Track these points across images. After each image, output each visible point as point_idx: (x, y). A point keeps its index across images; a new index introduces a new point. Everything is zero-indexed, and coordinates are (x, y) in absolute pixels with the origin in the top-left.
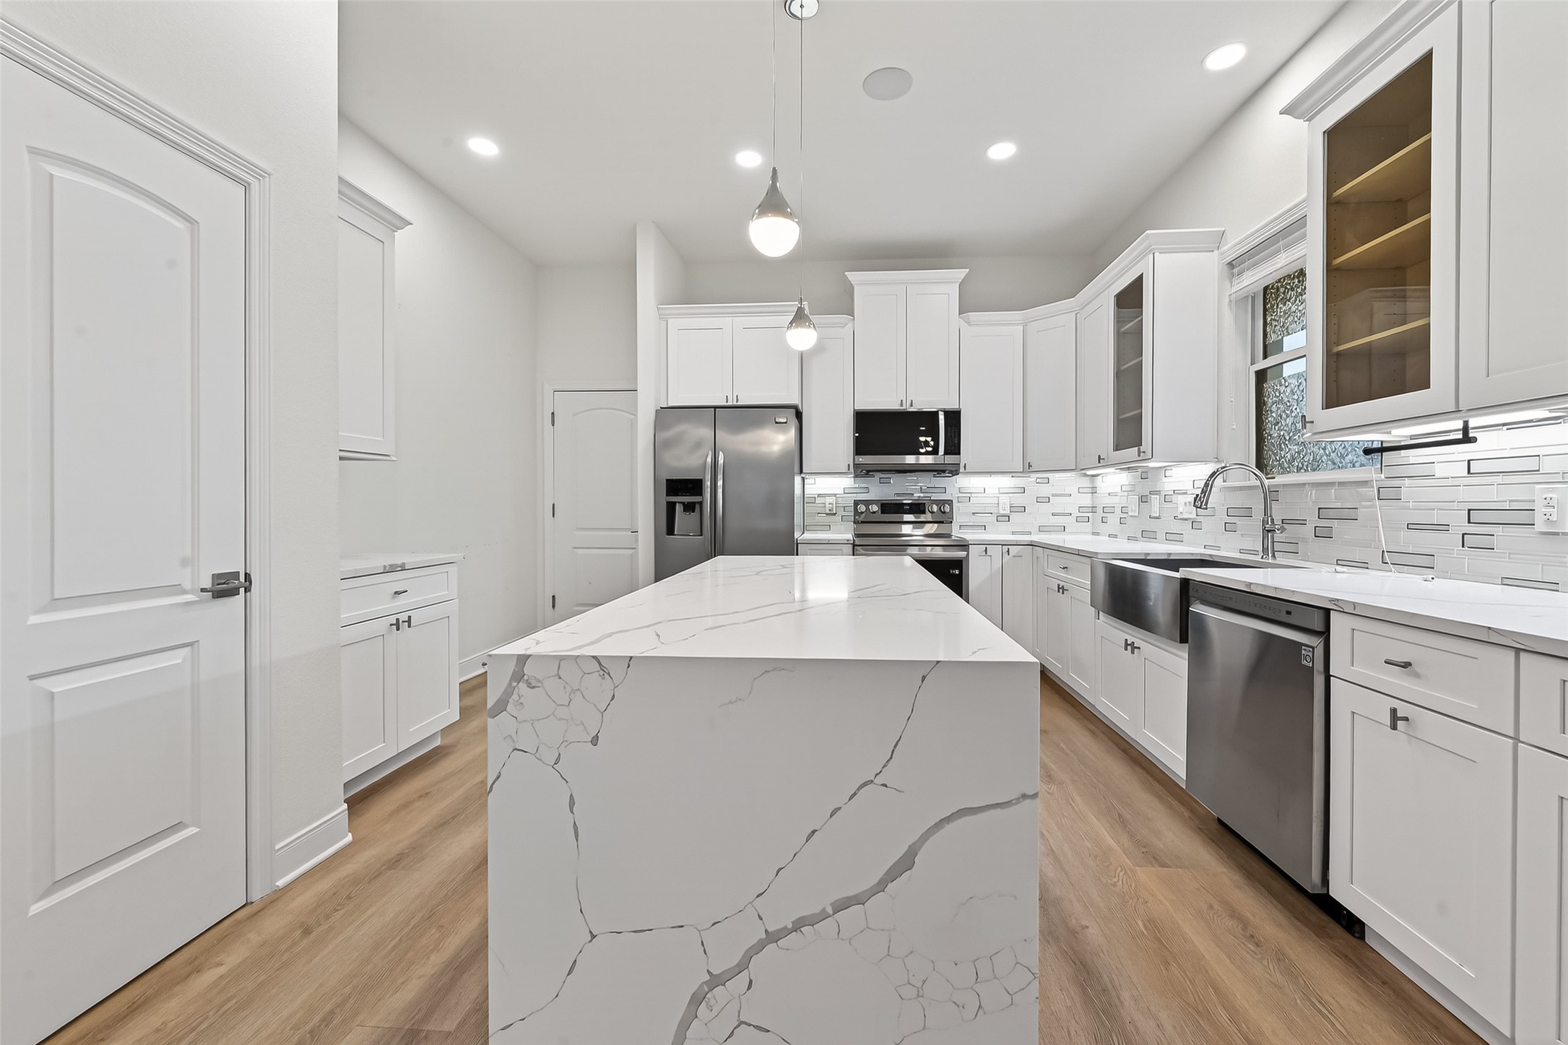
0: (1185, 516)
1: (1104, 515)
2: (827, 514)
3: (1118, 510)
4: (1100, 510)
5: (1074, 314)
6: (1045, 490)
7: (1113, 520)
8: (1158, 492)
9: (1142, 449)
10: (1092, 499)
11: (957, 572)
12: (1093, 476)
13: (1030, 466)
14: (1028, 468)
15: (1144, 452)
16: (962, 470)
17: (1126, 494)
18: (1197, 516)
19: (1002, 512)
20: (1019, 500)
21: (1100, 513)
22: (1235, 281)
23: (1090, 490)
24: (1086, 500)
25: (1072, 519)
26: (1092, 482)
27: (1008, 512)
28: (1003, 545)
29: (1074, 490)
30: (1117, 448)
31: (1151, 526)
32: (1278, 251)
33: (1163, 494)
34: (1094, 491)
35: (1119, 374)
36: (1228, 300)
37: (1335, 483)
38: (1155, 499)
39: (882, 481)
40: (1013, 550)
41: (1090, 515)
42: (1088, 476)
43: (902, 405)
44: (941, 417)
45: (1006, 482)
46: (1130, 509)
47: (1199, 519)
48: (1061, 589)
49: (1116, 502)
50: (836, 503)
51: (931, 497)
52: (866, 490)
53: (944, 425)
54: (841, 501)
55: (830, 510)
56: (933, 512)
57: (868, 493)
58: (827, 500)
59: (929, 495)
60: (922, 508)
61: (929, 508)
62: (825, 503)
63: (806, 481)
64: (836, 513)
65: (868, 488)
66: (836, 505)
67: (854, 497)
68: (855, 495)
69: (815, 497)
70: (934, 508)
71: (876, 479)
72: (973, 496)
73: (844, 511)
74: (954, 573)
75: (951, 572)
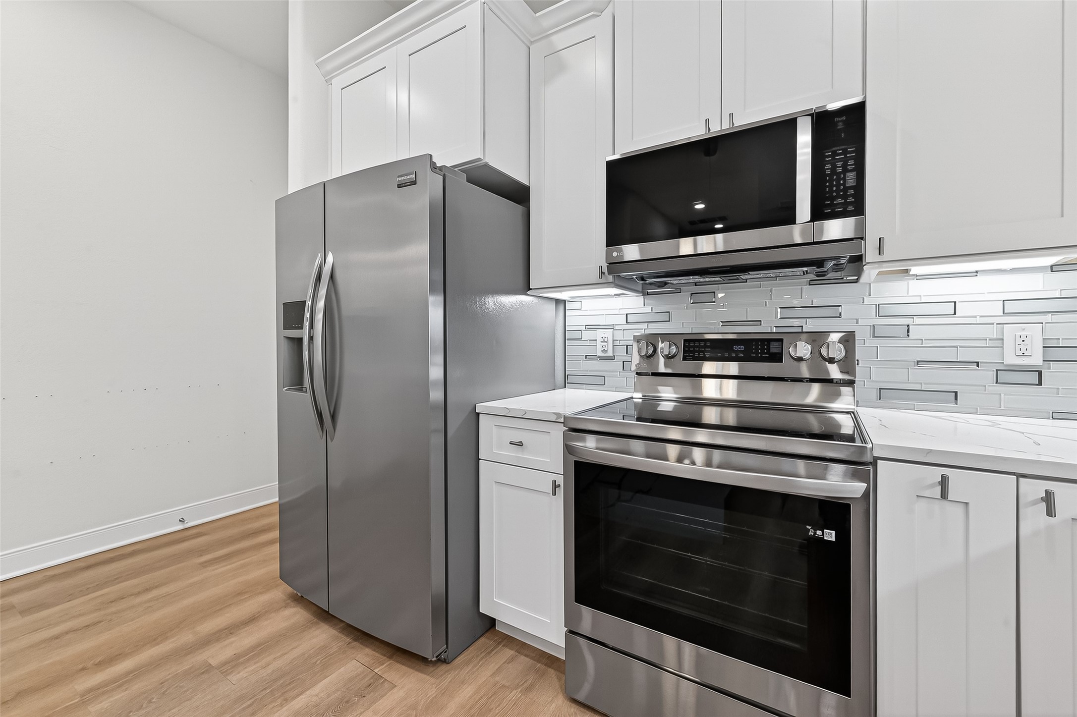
2: (601, 358)
11: (830, 535)
16: (870, 255)
19: (1011, 359)
27: (1036, 359)
43: (708, 129)
44: (804, 139)
50: (614, 341)
51: (802, 326)
52: (665, 317)
53: (809, 150)
54: (619, 335)
55: (604, 351)
56: (800, 359)
57: (669, 321)
58: (599, 334)
59: (796, 322)
60: (774, 348)
61: (791, 349)
62: (596, 340)
63: (568, 306)
64: (614, 356)
65: (669, 312)
66: (613, 343)
67: (643, 330)
68: (645, 326)
69: (581, 330)
70: (803, 349)
71: (685, 296)
72: (918, 320)
73: (627, 353)
74: (821, 540)
75: (811, 533)
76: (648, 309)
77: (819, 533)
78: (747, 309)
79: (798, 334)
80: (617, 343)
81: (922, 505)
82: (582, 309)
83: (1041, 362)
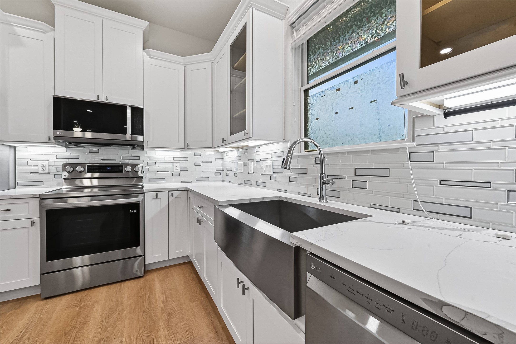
0: (267, 173)
1: (228, 172)
2: (41, 173)
3: (233, 169)
4: (225, 169)
5: (211, 63)
6: (198, 159)
7: (231, 174)
8: (252, 160)
9: (246, 131)
10: (222, 164)
11: (135, 211)
12: (222, 153)
13: (188, 145)
14: (187, 147)
15: (248, 133)
16: (145, 145)
17: (237, 161)
18: (273, 172)
19: (175, 171)
20: (185, 164)
21: (225, 171)
22: (295, 34)
23: (221, 160)
24: (219, 164)
25: (213, 174)
26: (222, 156)
27: (178, 171)
28: (168, 191)
29: (213, 159)
30: (232, 134)
31: (250, 177)
32: (324, 7)
33: (255, 161)
34: (222, 160)
35: (233, 92)
36: (291, 48)
37: (369, 151)
38: (251, 164)
39: (91, 151)
40: (175, 194)
41: (221, 172)
42: (220, 152)
43: (98, 98)
44: (129, 111)
45: (177, 154)
46: (239, 169)
47: (274, 174)
48: (199, 221)
49: (233, 165)
50: (49, 166)
51: (129, 162)
52: (77, 157)
53: (130, 115)
54: (52, 164)
55: (43, 170)
56: (128, 172)
57: (79, 158)
58: (40, 163)
59: (127, 161)
60: (120, 168)
61: (125, 169)
62: (38, 166)
63: (17, 149)
64: (49, 172)
65: (79, 155)
66: (49, 167)
67: (66, 161)
68: (67, 160)
69: (27, 161)
70: (129, 169)
71: (86, 150)
72: (157, 161)
73: (57, 171)
74: (133, 212)
75: (131, 212)
76: (69, 153)
77: (133, 211)
78: (111, 156)
79: (128, 165)
80: (50, 167)
81: (154, 201)
82: (28, 151)
83: (179, 171)
